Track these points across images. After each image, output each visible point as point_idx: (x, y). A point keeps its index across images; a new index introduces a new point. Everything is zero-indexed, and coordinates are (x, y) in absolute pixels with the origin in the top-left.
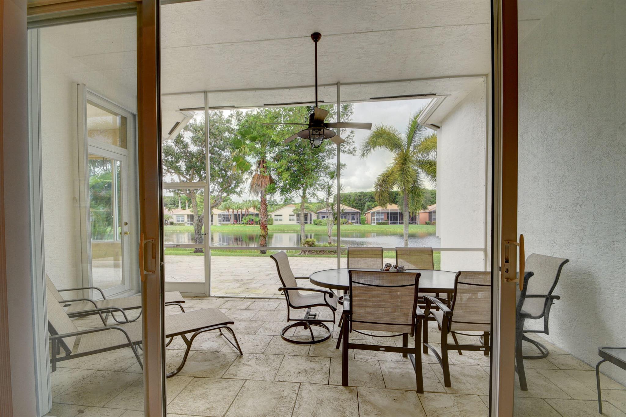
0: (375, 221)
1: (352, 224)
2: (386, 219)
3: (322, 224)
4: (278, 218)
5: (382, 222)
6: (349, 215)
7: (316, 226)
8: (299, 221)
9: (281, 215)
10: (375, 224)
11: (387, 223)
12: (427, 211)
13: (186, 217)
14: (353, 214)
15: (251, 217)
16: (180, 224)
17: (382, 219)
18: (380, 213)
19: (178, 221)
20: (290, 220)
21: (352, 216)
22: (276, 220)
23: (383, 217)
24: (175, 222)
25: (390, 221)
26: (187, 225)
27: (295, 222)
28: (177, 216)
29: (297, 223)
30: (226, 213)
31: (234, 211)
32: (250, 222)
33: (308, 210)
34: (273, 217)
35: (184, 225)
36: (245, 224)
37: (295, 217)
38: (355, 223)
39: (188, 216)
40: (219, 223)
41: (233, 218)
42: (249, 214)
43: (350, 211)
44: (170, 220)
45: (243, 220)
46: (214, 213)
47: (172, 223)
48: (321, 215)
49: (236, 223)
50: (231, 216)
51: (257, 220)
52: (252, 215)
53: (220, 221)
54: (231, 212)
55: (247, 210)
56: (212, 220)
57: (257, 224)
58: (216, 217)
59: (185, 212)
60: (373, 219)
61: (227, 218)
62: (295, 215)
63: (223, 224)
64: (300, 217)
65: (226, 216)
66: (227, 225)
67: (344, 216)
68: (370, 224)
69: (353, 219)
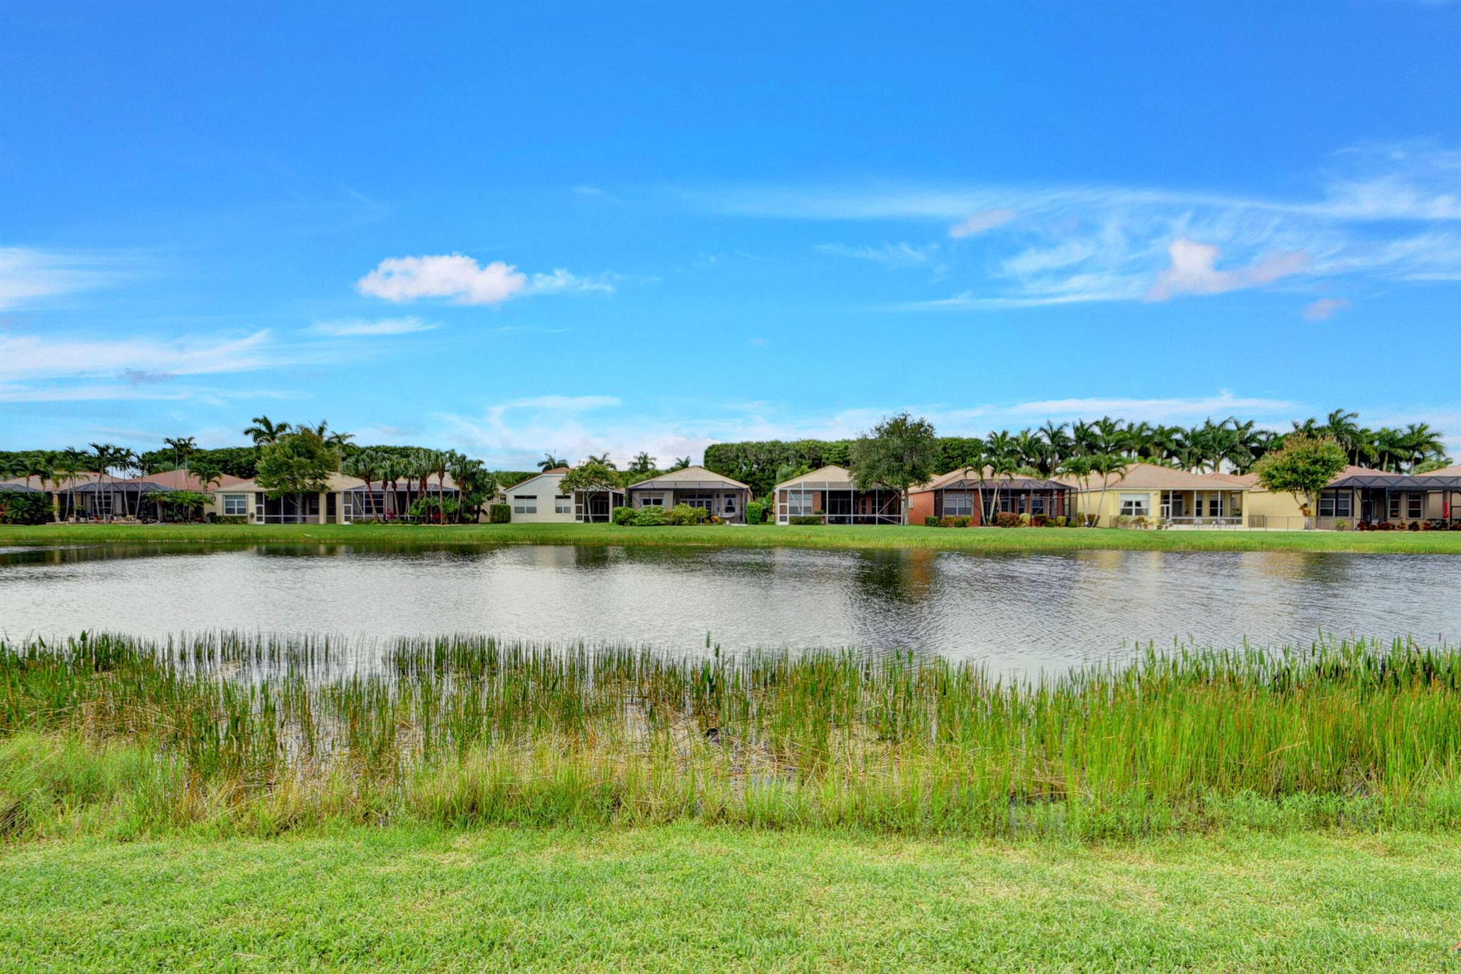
0: (788, 515)
1: (721, 524)
2: (819, 509)
3: (636, 521)
4: (526, 503)
5: (804, 517)
6: (718, 496)
7: (618, 527)
8: (584, 515)
9: (534, 497)
10: (787, 523)
11: (819, 519)
12: (930, 486)
13: (252, 499)
14: (730, 494)
15: (433, 502)
16: (234, 521)
17: (807, 509)
18: (799, 492)
19: (228, 511)
20: (558, 510)
21: (727, 499)
22: (520, 510)
23: (809, 504)
24: (220, 512)
25: (827, 515)
26: (254, 521)
27: (570, 518)
28: (226, 497)
29: (578, 518)
30: (366, 489)
31: (385, 484)
32: (431, 516)
33: (604, 482)
34: (511, 502)
35: (246, 523)
36: (418, 520)
37: (571, 503)
38: (732, 520)
39: (259, 495)
40: (347, 519)
41: (388, 504)
42: (429, 493)
43: (720, 486)
44: (207, 509)
45: (411, 511)
46: (333, 490)
47: (214, 518)
48: (637, 497)
49: (392, 517)
50: (381, 496)
51: (451, 510)
52: (436, 493)
53: (347, 511)
54: (377, 486)
55: (423, 479)
56: (331, 510)
57: (451, 519)
58: (339, 500)
59: (250, 486)
60: (783, 509)
61: (372, 503)
62: (573, 496)
63: (358, 522)
64: (586, 504)
65: (367, 496)
66: (368, 522)
67: (705, 500)
68: (774, 523)
69: (730, 509)
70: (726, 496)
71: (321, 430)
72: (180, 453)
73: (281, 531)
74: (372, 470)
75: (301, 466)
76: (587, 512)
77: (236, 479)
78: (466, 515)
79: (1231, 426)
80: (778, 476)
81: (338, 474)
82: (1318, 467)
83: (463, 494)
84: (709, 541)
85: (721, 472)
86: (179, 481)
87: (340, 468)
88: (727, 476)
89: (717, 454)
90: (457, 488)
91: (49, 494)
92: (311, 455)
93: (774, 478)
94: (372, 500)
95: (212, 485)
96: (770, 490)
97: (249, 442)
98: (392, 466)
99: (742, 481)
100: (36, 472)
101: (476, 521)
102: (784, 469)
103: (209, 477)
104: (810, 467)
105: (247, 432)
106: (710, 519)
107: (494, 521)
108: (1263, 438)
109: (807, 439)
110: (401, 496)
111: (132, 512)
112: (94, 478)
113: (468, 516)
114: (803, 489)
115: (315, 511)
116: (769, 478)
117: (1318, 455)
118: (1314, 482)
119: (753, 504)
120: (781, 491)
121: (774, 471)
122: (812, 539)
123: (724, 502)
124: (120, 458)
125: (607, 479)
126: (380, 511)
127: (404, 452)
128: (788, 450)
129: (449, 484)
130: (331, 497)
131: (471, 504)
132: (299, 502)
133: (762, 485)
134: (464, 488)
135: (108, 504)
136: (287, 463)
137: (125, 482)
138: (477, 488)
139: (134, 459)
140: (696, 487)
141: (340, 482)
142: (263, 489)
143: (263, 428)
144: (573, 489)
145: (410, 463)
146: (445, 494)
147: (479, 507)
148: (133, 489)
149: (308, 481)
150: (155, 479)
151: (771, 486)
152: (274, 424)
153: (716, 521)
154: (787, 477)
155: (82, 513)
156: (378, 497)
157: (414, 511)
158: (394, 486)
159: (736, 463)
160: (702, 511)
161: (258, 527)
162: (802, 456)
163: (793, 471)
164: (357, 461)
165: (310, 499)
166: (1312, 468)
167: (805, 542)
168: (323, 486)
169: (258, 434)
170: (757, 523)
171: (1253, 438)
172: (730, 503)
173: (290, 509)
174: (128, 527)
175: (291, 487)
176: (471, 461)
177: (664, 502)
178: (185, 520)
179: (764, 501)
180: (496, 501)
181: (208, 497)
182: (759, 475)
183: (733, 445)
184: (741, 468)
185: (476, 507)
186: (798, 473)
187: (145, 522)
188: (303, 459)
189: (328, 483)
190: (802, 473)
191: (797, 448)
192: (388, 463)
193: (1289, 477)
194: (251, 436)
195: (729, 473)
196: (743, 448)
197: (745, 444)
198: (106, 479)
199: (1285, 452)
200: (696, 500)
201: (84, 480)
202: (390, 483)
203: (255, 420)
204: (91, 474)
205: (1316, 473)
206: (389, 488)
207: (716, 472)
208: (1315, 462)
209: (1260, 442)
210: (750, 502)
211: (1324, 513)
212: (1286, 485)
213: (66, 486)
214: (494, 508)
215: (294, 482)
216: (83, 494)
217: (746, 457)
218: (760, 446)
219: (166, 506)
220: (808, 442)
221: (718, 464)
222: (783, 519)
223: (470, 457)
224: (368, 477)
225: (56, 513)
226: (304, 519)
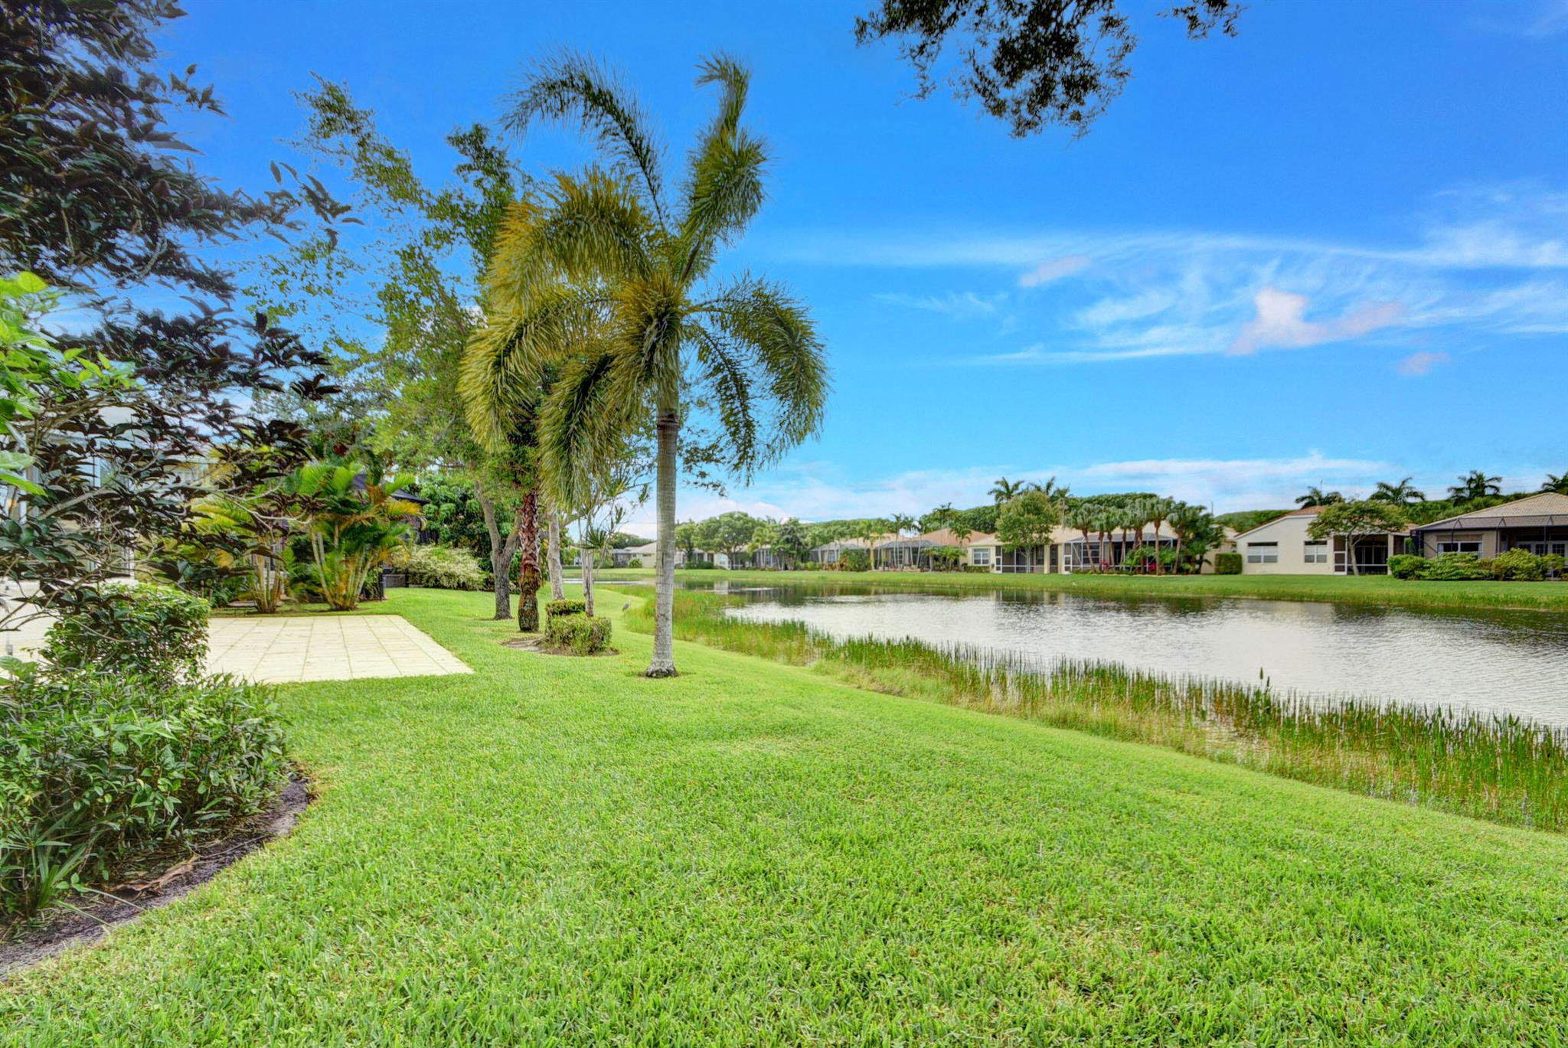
3: (1426, 573)
4: (1262, 551)
7: (1401, 581)
8: (1346, 565)
9: (1275, 544)
13: (993, 551)
15: (1148, 552)
16: (980, 570)
19: (977, 562)
20: (1309, 559)
22: (1254, 560)
24: (971, 563)
26: (994, 571)
27: (1328, 568)
28: (975, 550)
29: (1337, 569)
30: (1083, 541)
31: (1102, 535)
32: (1147, 566)
33: (1377, 522)
34: (1243, 550)
35: (988, 572)
36: (1133, 570)
37: (1328, 550)
39: (998, 548)
40: (1067, 569)
41: (1106, 554)
42: (1144, 543)
44: (962, 560)
45: (1126, 561)
46: (1056, 542)
47: (966, 568)
48: (1432, 541)
49: (1108, 567)
50: (1098, 547)
51: (1168, 560)
52: (1152, 543)
53: (1067, 562)
54: (1093, 537)
55: (1139, 529)
56: (1054, 561)
57: (1167, 569)
58: (1061, 550)
59: (991, 541)
61: (1088, 554)
62: (1331, 543)
63: (1077, 572)
64: (1349, 550)
65: (1085, 548)
66: (1085, 572)
71: (1049, 486)
72: (944, 515)
73: (1014, 580)
74: (1090, 522)
75: (1030, 522)
76: (1350, 561)
77: (981, 534)
78: (1187, 564)
81: (1060, 527)
83: (1183, 543)
86: (943, 538)
87: (1062, 521)
90: (1175, 536)
91: (868, 551)
92: (1037, 511)
94: (1090, 552)
95: (965, 541)
97: (991, 501)
98: (1108, 518)
100: (861, 535)
101: (1198, 572)
103: (962, 534)
105: (990, 493)
107: (1218, 572)
110: (1117, 546)
111: (915, 563)
112: (893, 537)
113: (1188, 566)
115: (1041, 562)
124: (907, 524)
125: (1382, 518)
126: (1096, 561)
127: (1120, 502)
129: (1167, 531)
130: (1054, 548)
131: (1191, 553)
132: (1028, 553)
134: (1183, 536)
135: (901, 557)
136: (1018, 520)
137: (910, 540)
138: (1199, 536)
139: (916, 523)
141: (1063, 535)
142: (1001, 543)
143: (1003, 489)
144: (1328, 534)
145: (1125, 514)
146: (1163, 543)
147: (1201, 557)
148: (915, 545)
149: (1035, 535)
150: (926, 537)
152: (1011, 485)
155: (887, 564)
156: (1094, 547)
157: (1129, 562)
158: (1110, 537)
161: (996, 575)
164: (1076, 515)
165: (1037, 549)
168: (1047, 539)
169: (999, 494)
173: (1020, 560)
174: (912, 574)
175: (1022, 541)
176: (1191, 508)
177: (1480, 547)
178: (947, 569)
180: (1225, 549)
181: (962, 550)
185: (1198, 557)
187: (922, 571)
188: (1032, 517)
189: (1051, 536)
192: (1104, 515)
194: (993, 496)
198: (900, 539)
201: (889, 540)
202: (1106, 534)
203: (997, 483)
204: (890, 535)
206: (1105, 539)
213: (877, 544)
214: (1220, 558)
215: (1024, 536)
216: (887, 549)
219: (936, 559)
223: (1191, 503)
224: (1085, 528)
225: (872, 564)
226: (1032, 569)
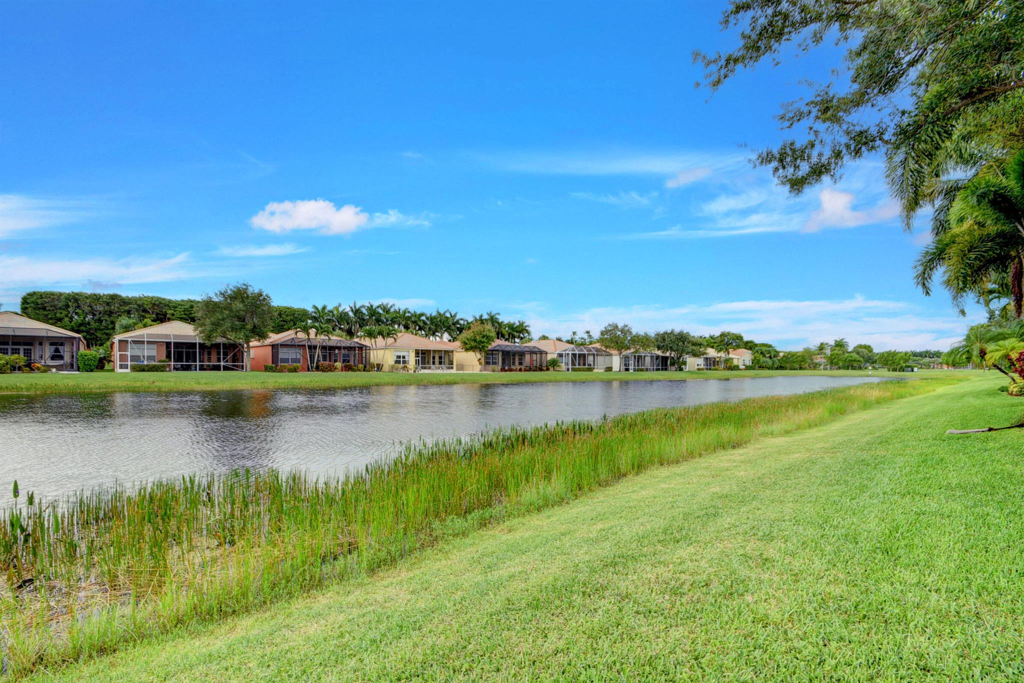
0: (129, 364)
1: (45, 371)
5: (147, 366)
6: (41, 344)
10: (128, 370)
11: (164, 367)
12: (268, 342)
14: (57, 342)
17: (150, 358)
18: (142, 343)
21: (53, 348)
25: (172, 364)
38: (59, 368)
43: (44, 334)
60: (123, 358)
67: (22, 348)
68: (113, 370)
69: (57, 356)
70: (51, 344)
79: (448, 315)
80: (117, 326)
82: (484, 340)
84: (28, 389)
85: (46, 320)
88: (52, 324)
89: (39, 301)
93: (113, 328)
96: (108, 339)
99: (72, 330)
102: (124, 320)
104: (153, 321)
106: (29, 367)
108: (462, 322)
109: (151, 295)
114: (146, 340)
116: (106, 328)
117: (485, 333)
118: (483, 347)
119: (88, 352)
120: (120, 341)
121: (113, 323)
122: (157, 384)
123: (48, 351)
128: (129, 304)
133: (99, 334)
140: (11, 333)
151: (109, 336)
153: (38, 369)
154: (127, 329)
159: (64, 313)
160: (20, 358)
162: (145, 311)
163: (135, 324)
166: (482, 340)
167: (148, 388)
170: (92, 371)
171: (457, 322)
172: (57, 350)
179: (101, 351)
182: (94, 325)
183: (61, 294)
184: (71, 318)
186: (140, 325)
190: (145, 326)
191: (140, 302)
193: (473, 344)
195: (57, 321)
196: (75, 300)
197: (77, 294)
199: (471, 331)
200: (9, 347)
205: (484, 342)
207: (38, 320)
208: (483, 337)
209: (461, 324)
210: (83, 350)
211: (487, 363)
212: (472, 349)
217: (78, 307)
218: (96, 298)
220: (152, 298)
221: (41, 312)
222: (121, 367)
